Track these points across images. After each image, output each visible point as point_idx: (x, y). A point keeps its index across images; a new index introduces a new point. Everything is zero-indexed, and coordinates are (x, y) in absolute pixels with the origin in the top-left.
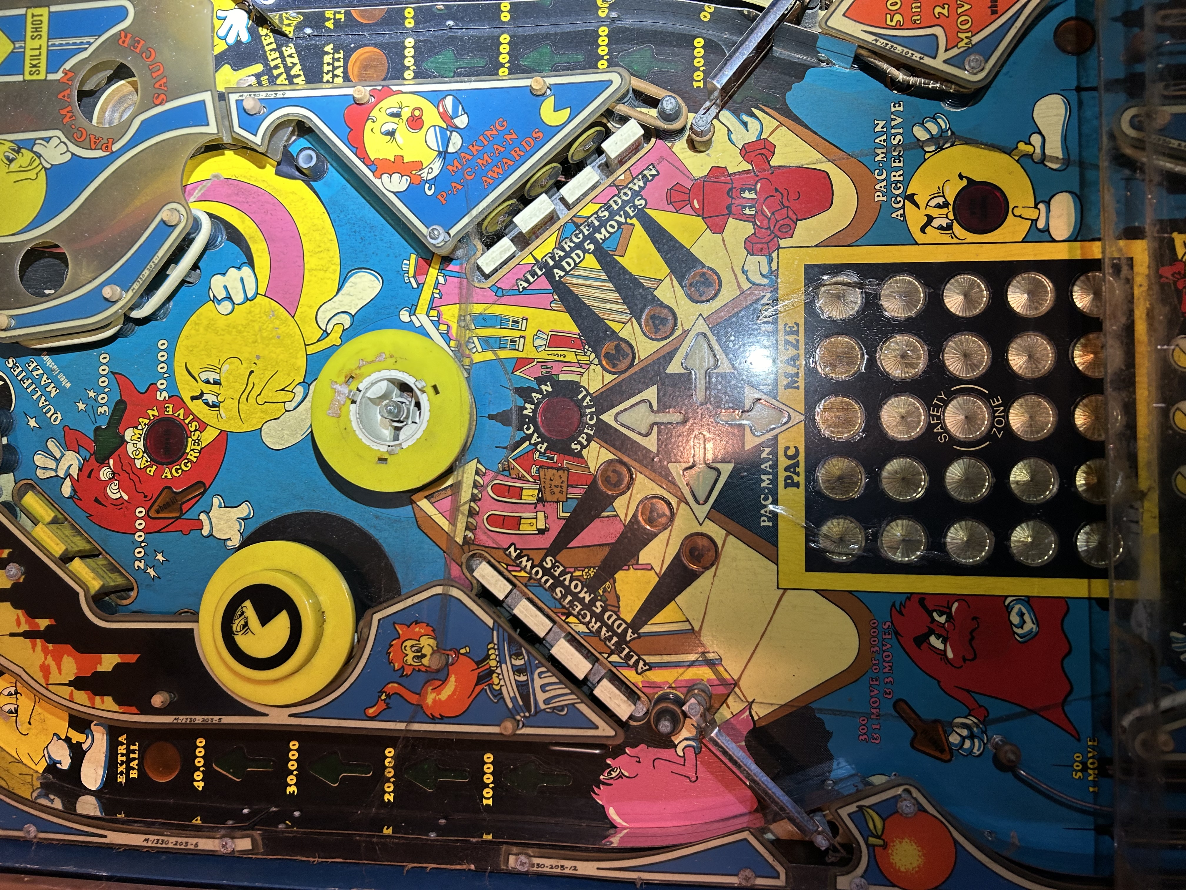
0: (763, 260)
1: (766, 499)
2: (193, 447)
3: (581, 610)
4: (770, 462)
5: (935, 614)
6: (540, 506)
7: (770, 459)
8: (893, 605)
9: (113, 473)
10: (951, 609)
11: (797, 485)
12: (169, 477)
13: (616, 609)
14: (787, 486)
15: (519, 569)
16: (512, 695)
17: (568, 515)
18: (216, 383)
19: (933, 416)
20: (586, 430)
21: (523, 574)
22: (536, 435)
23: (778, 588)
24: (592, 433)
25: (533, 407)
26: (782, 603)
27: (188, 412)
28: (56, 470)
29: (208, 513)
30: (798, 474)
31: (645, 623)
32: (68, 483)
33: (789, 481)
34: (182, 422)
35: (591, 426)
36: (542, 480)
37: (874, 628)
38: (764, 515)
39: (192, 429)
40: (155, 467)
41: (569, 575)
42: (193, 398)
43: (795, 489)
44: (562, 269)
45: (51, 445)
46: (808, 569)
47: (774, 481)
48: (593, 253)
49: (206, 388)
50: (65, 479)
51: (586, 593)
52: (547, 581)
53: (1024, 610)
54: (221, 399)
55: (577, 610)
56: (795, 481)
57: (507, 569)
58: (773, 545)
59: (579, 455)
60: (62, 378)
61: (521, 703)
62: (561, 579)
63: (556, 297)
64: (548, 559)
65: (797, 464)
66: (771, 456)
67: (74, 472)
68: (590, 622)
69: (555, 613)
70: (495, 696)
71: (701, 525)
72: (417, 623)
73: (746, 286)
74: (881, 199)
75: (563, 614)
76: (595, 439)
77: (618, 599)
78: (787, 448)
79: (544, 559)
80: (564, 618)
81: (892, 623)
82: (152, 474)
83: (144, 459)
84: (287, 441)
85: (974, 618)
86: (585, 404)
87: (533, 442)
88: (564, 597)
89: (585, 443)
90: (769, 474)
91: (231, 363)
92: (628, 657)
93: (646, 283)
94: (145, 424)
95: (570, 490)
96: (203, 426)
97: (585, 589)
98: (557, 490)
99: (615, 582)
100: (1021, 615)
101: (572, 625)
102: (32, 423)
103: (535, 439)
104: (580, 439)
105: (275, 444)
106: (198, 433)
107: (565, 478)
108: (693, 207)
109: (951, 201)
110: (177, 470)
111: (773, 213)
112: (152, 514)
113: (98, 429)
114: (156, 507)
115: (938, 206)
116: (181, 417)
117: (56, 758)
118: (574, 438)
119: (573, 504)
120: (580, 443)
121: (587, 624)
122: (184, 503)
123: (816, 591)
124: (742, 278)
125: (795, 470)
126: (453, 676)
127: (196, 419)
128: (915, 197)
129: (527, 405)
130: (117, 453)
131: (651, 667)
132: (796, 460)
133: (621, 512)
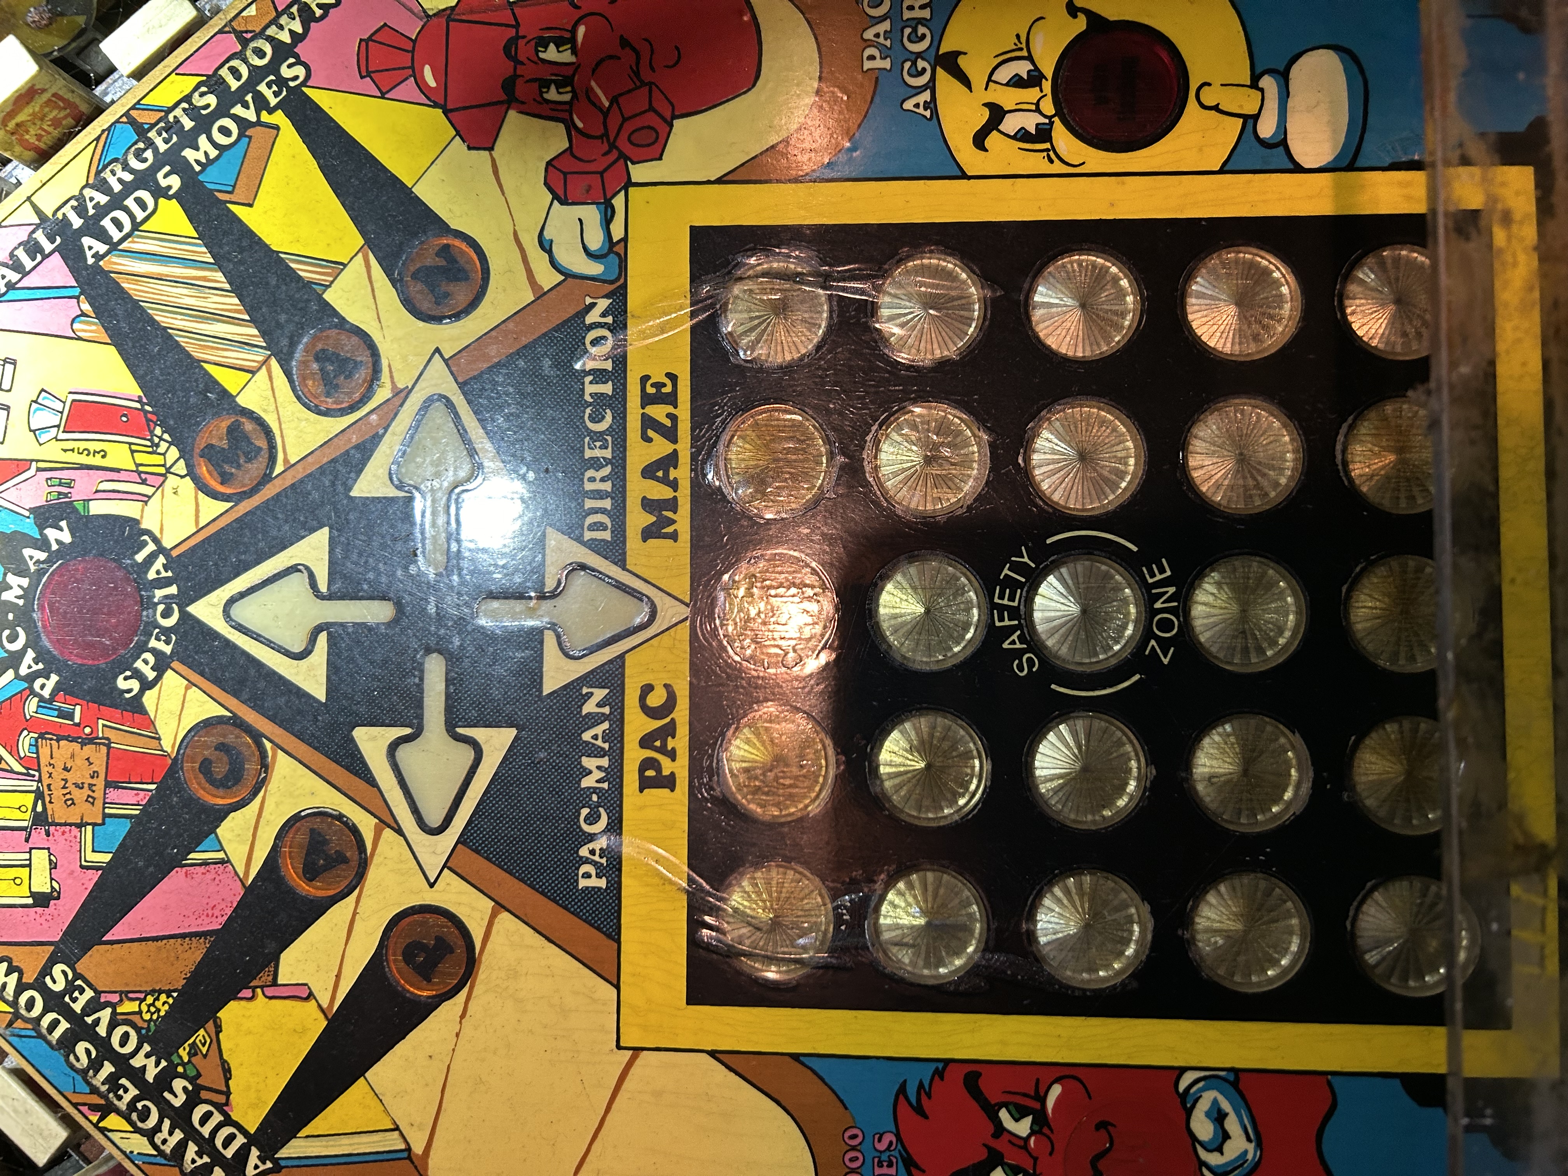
0: (591, 214)
1: (593, 819)
3: (136, 1099)
4: (606, 725)
5: (1004, 1114)
6: (39, 836)
7: (603, 718)
8: (902, 1090)
10: (1043, 1100)
11: (670, 783)
13: (221, 1099)
14: (645, 784)
17: (107, 858)
19: (1001, 608)
20: (153, 643)
22: (30, 654)
23: (619, 1047)
24: (168, 649)
25: (25, 582)
26: (627, 1085)
30: (672, 755)
31: (292, 1135)
33: (650, 773)
35: (166, 631)
36: (45, 770)
37: (853, 1148)
38: (587, 861)
41: (109, 1010)
43: (666, 792)
44: (102, 236)
46: (693, 999)
47: (614, 774)
48: (177, 196)
51: (147, 1056)
52: (54, 1024)
53: (1226, 1106)
55: (127, 1098)
56: (666, 772)
58: (609, 936)
59: (136, 706)
62: (89, 1020)
63: (86, 307)
64: (57, 970)
65: (670, 730)
66: (606, 710)
68: (158, 1128)
69: (75, 1105)
71: (432, 885)
73: (548, 278)
74: (879, 63)
75: (94, 1108)
76: (175, 664)
77: (227, 1072)
78: (647, 689)
79: (46, 970)
80: (94, 1118)
81: (898, 1135)
85: (1102, 1125)
86: (151, 575)
87: (23, 671)
88: (96, 1065)
89: (151, 675)
90: (601, 753)
93: (305, 272)
95: (113, 795)
97: (147, 1048)
98: (79, 795)
99: (218, 1029)
100: (1218, 1117)
101: (115, 1136)
103: (28, 664)
104: (139, 664)
107: (99, 765)
108: (421, 85)
109: (1048, 70)
111: (614, 100)
115: (1017, 82)
118: (125, 665)
119: (122, 829)
120: (138, 675)
121: (150, 1135)
123: (713, 1054)
124: (539, 261)
125: (664, 744)
128: (962, 61)
129: (11, 579)
132: (667, 720)
133: (237, 853)
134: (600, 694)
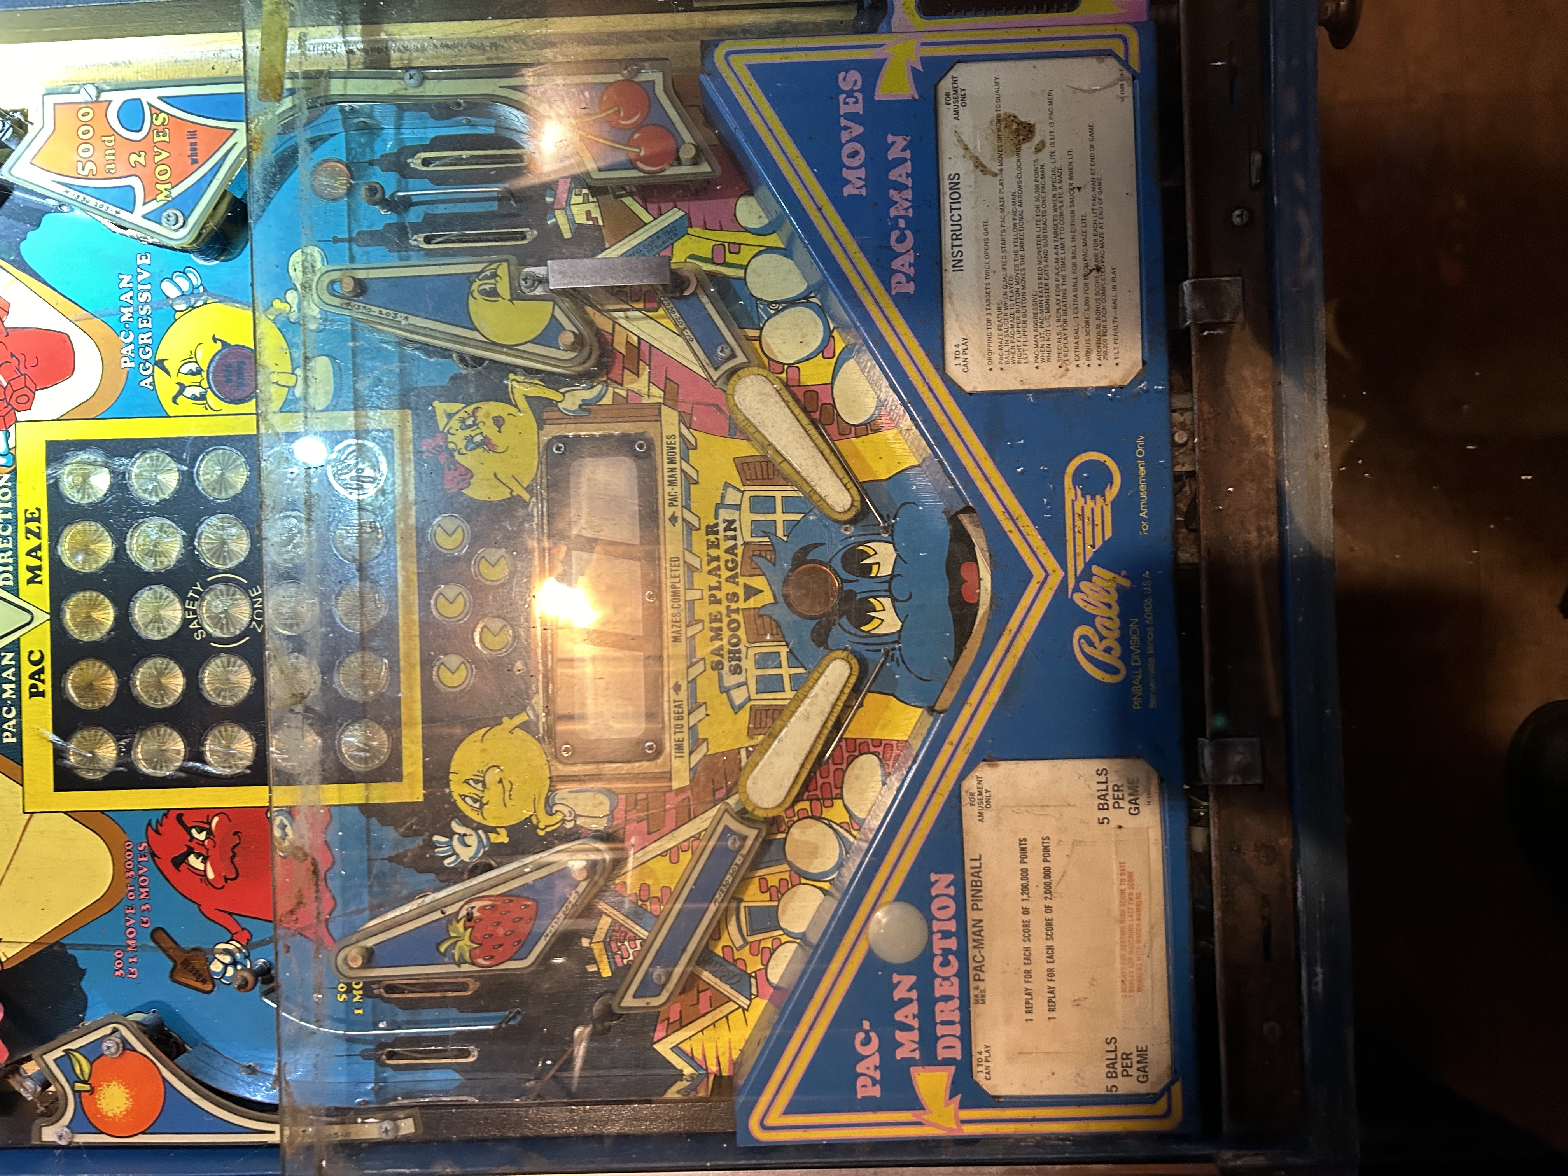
1: (8, 712)
4: (13, 670)
5: (194, 831)
7: (13, 666)
8: (149, 824)
10: (210, 824)
11: (42, 694)
14: (32, 695)
19: (189, 610)
23: (24, 812)
26: (28, 829)
30: (43, 682)
33: (34, 690)
37: (129, 850)
43: (42, 698)
46: (56, 789)
53: (286, 822)
56: (41, 689)
58: (17, 763)
65: (42, 671)
66: (13, 663)
74: (129, 364)
78: (31, 653)
81: (148, 843)
85: (236, 833)
100: (283, 827)
109: (205, 368)
111: (9, 382)
115: (192, 373)
123: (66, 813)
125: (40, 677)
128: (165, 363)
132: (41, 666)
134: (10, 655)
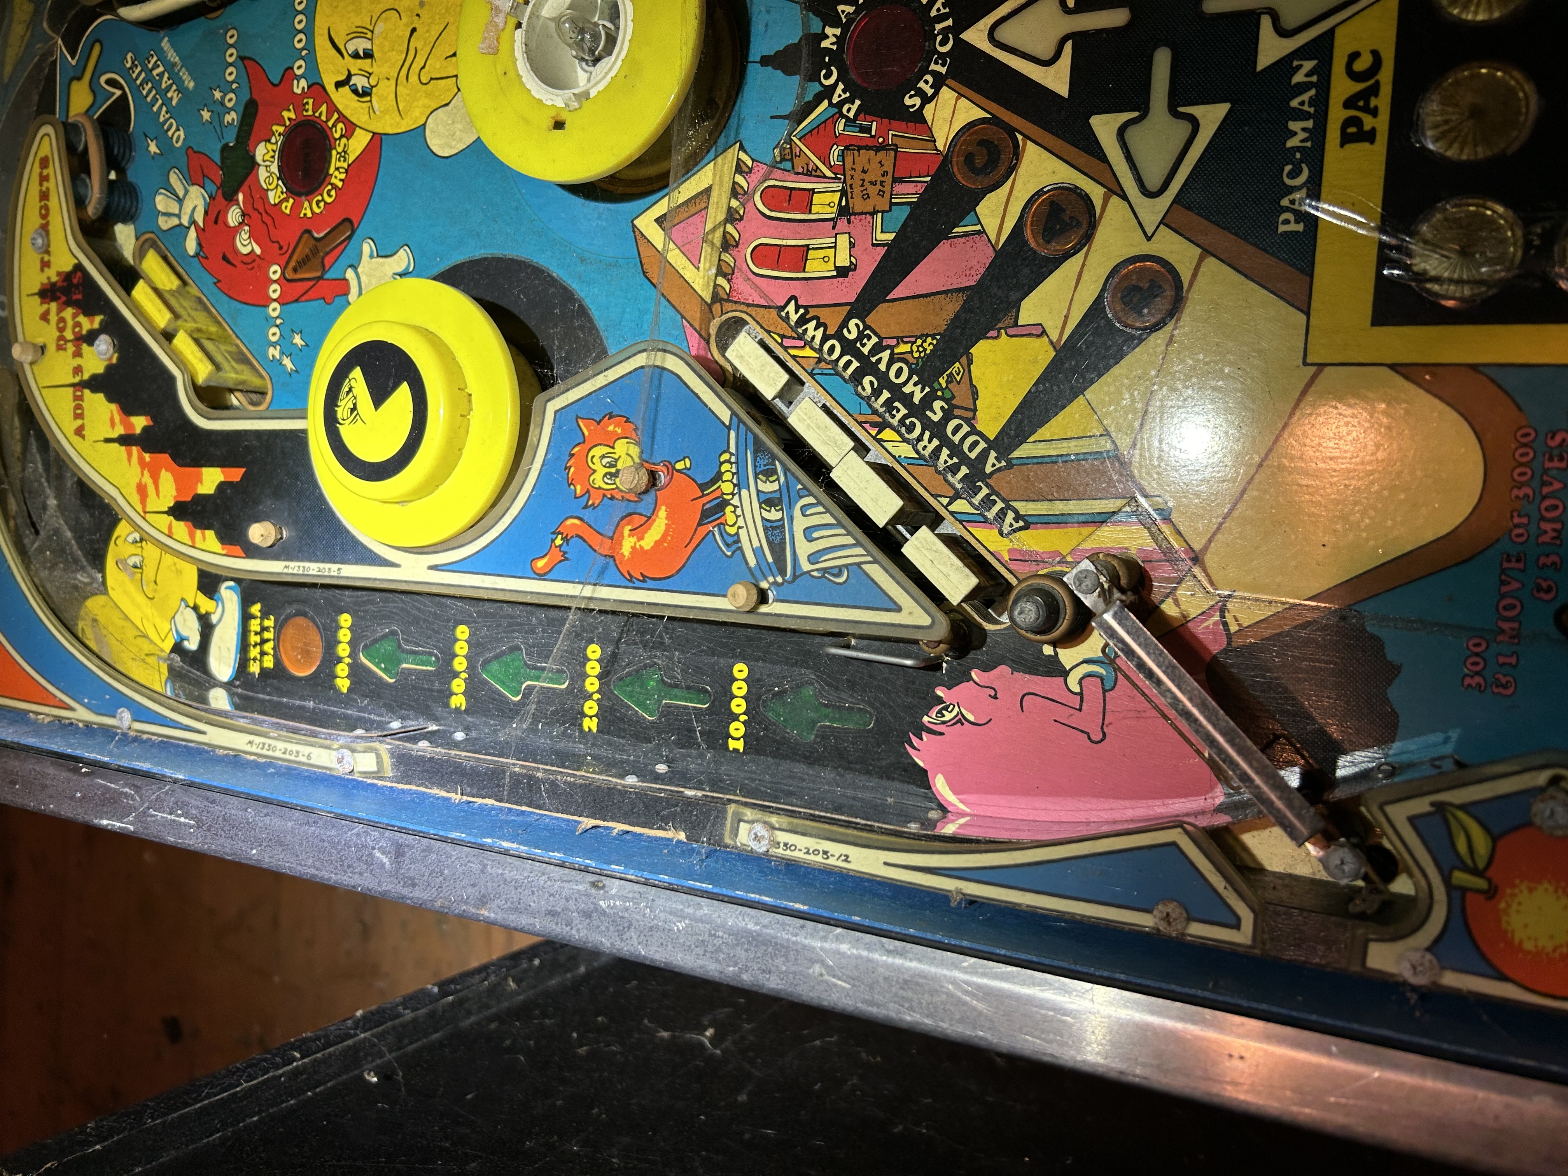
1: (1293, 175)
2: (338, 164)
3: (905, 417)
4: (1313, 92)
6: (842, 224)
7: (1310, 86)
9: (244, 215)
11: (1370, 137)
12: (309, 215)
13: (969, 414)
14: (1346, 139)
15: (802, 343)
16: (756, 544)
17: (891, 236)
18: (368, 55)
20: (933, 67)
21: (808, 352)
22: (841, 86)
24: (944, 70)
25: (838, 32)
27: (333, 109)
28: (179, 216)
29: (355, 267)
30: (1374, 112)
31: (1024, 441)
32: (192, 234)
33: (1352, 130)
34: (324, 125)
35: (942, 56)
36: (849, 173)
38: (1287, 209)
39: (337, 136)
40: (291, 201)
41: (888, 352)
42: (339, 85)
43: (1366, 145)
45: (174, 179)
46: (1377, 321)
47: (1318, 134)
49: (355, 65)
50: (188, 228)
51: (915, 384)
52: (848, 364)
54: (373, 82)
55: (899, 416)
56: (1367, 127)
57: (781, 345)
58: (1302, 271)
59: (918, 117)
60: (185, 76)
61: (770, 560)
62: (874, 359)
64: (853, 323)
65: (1374, 90)
66: (1314, 79)
67: (199, 218)
68: (920, 439)
69: (860, 424)
70: (728, 545)
71: (1149, 239)
72: (611, 416)
75: (874, 425)
76: (949, 81)
77: (975, 394)
78: (1354, 56)
79: (844, 324)
80: (874, 433)
82: (288, 212)
83: (279, 189)
84: (461, 140)
86: (934, 13)
87: (835, 100)
88: (877, 393)
89: (930, 92)
90: (1305, 116)
91: (386, 19)
92: (988, 503)
94: (280, 135)
95: (899, 188)
96: (350, 128)
97: (915, 378)
98: (873, 190)
99: (970, 362)
101: (888, 445)
102: (153, 148)
103: (839, 93)
104: (921, 85)
105: (442, 147)
106: (344, 140)
107: (888, 166)
110: (318, 202)
112: (289, 275)
113: (225, 148)
114: (293, 264)
116: (324, 118)
117: (184, 633)
118: (911, 85)
119: (901, 215)
120: (921, 93)
121: (914, 444)
122: (328, 253)
123: (1393, 367)
125: (1367, 103)
126: (663, 508)
127: (342, 118)
129: (829, 31)
130: (246, 183)
131: (1027, 523)
132: (1371, 82)
133: (990, 224)
134: (1308, 65)
